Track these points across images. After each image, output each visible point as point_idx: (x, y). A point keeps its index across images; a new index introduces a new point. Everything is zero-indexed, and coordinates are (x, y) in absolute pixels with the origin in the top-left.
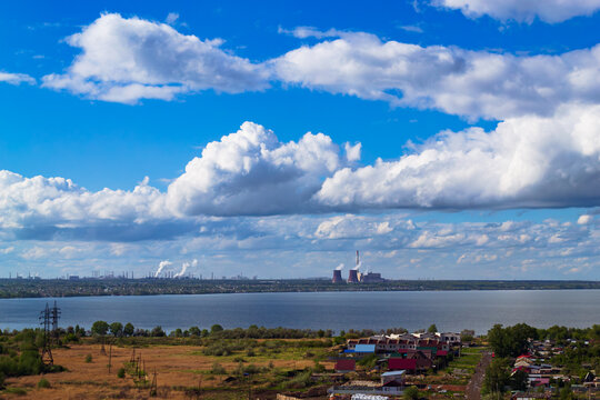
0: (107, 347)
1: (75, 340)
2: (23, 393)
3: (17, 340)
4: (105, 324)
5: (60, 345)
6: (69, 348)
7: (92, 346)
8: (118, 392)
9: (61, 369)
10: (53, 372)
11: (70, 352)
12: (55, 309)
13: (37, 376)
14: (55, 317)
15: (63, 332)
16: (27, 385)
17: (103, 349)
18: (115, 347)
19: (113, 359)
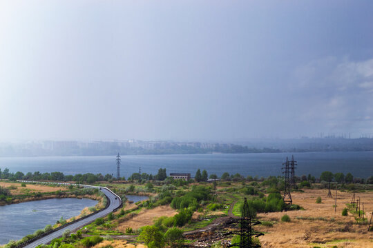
0: (332, 191)
1: (308, 186)
2: (270, 226)
3: (264, 185)
4: (331, 174)
5: (297, 189)
6: (303, 192)
7: (321, 191)
8: (343, 227)
9: (298, 208)
10: (292, 209)
11: (304, 194)
12: (293, 162)
13: (280, 213)
14: (293, 168)
15: (299, 180)
16: (273, 219)
17: (330, 193)
18: (339, 192)
19: (338, 201)
